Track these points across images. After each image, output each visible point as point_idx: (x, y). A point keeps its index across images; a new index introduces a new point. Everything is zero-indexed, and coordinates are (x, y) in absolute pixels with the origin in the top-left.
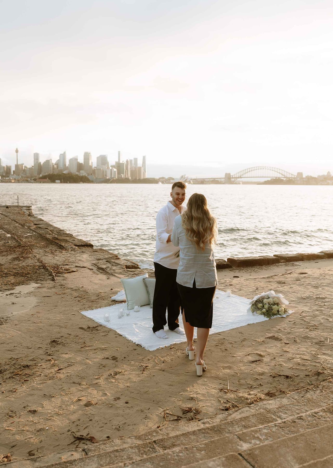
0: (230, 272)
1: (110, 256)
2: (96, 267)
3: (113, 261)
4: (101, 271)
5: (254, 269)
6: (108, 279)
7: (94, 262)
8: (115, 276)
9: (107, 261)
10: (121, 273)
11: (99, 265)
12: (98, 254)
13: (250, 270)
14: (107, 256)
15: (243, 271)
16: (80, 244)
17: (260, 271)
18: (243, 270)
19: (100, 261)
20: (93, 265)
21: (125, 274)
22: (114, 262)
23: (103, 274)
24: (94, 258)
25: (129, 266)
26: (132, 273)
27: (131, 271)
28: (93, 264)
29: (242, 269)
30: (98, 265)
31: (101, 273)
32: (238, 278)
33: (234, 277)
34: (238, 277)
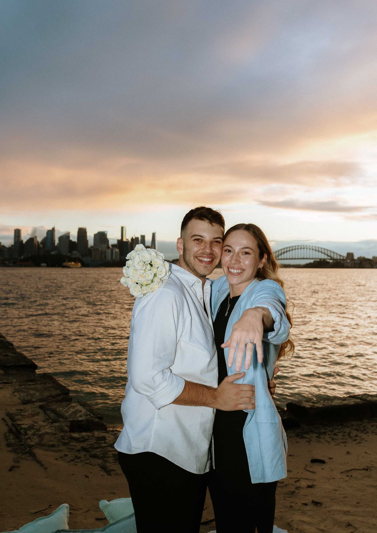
0: (298, 439)
1: (54, 392)
2: (10, 423)
3: (54, 406)
4: (12, 439)
5: (347, 430)
6: (11, 470)
7: (13, 410)
8: (33, 455)
9: (41, 407)
10: (53, 446)
11: (19, 417)
12: (33, 386)
13: (340, 435)
14: (46, 394)
15: (327, 437)
16: (12, 364)
17: (363, 436)
18: (325, 433)
19: (28, 407)
20: (7, 418)
21: (60, 451)
22: (54, 411)
23: (10, 449)
24: (19, 398)
25: (82, 421)
26: (79, 446)
27: (77, 440)
28: (8, 414)
29: (323, 431)
30: (16, 417)
31: (8, 445)
32: (324, 466)
33: (314, 461)
34: (323, 462)
